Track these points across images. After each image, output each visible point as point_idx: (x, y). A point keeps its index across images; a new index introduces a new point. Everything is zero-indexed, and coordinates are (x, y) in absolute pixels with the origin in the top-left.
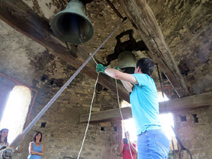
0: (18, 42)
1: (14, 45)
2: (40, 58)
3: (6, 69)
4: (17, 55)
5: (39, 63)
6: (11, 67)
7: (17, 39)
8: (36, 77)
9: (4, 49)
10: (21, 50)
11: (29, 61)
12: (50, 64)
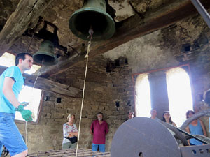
0: (138, 46)
1: (138, 49)
2: (164, 37)
3: (149, 67)
4: (146, 53)
5: (167, 42)
6: (150, 63)
7: (136, 45)
8: (176, 53)
9: (136, 57)
10: (145, 47)
11: (159, 48)
12: (178, 33)
